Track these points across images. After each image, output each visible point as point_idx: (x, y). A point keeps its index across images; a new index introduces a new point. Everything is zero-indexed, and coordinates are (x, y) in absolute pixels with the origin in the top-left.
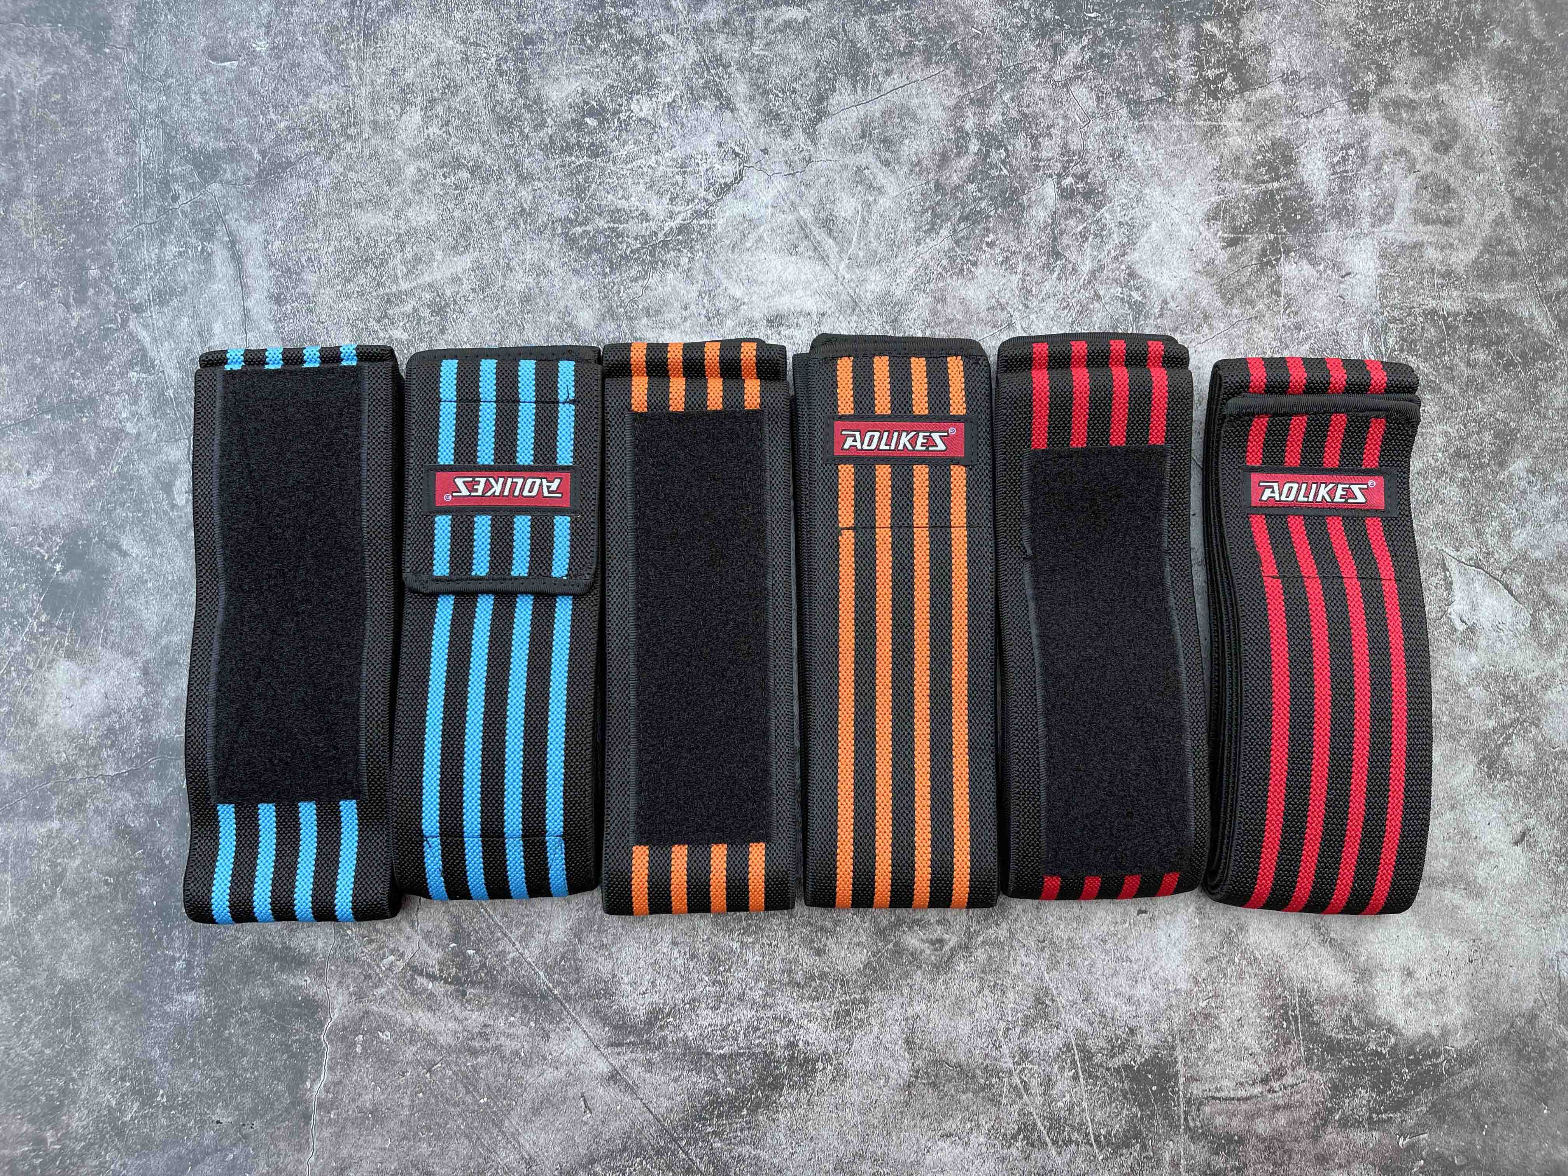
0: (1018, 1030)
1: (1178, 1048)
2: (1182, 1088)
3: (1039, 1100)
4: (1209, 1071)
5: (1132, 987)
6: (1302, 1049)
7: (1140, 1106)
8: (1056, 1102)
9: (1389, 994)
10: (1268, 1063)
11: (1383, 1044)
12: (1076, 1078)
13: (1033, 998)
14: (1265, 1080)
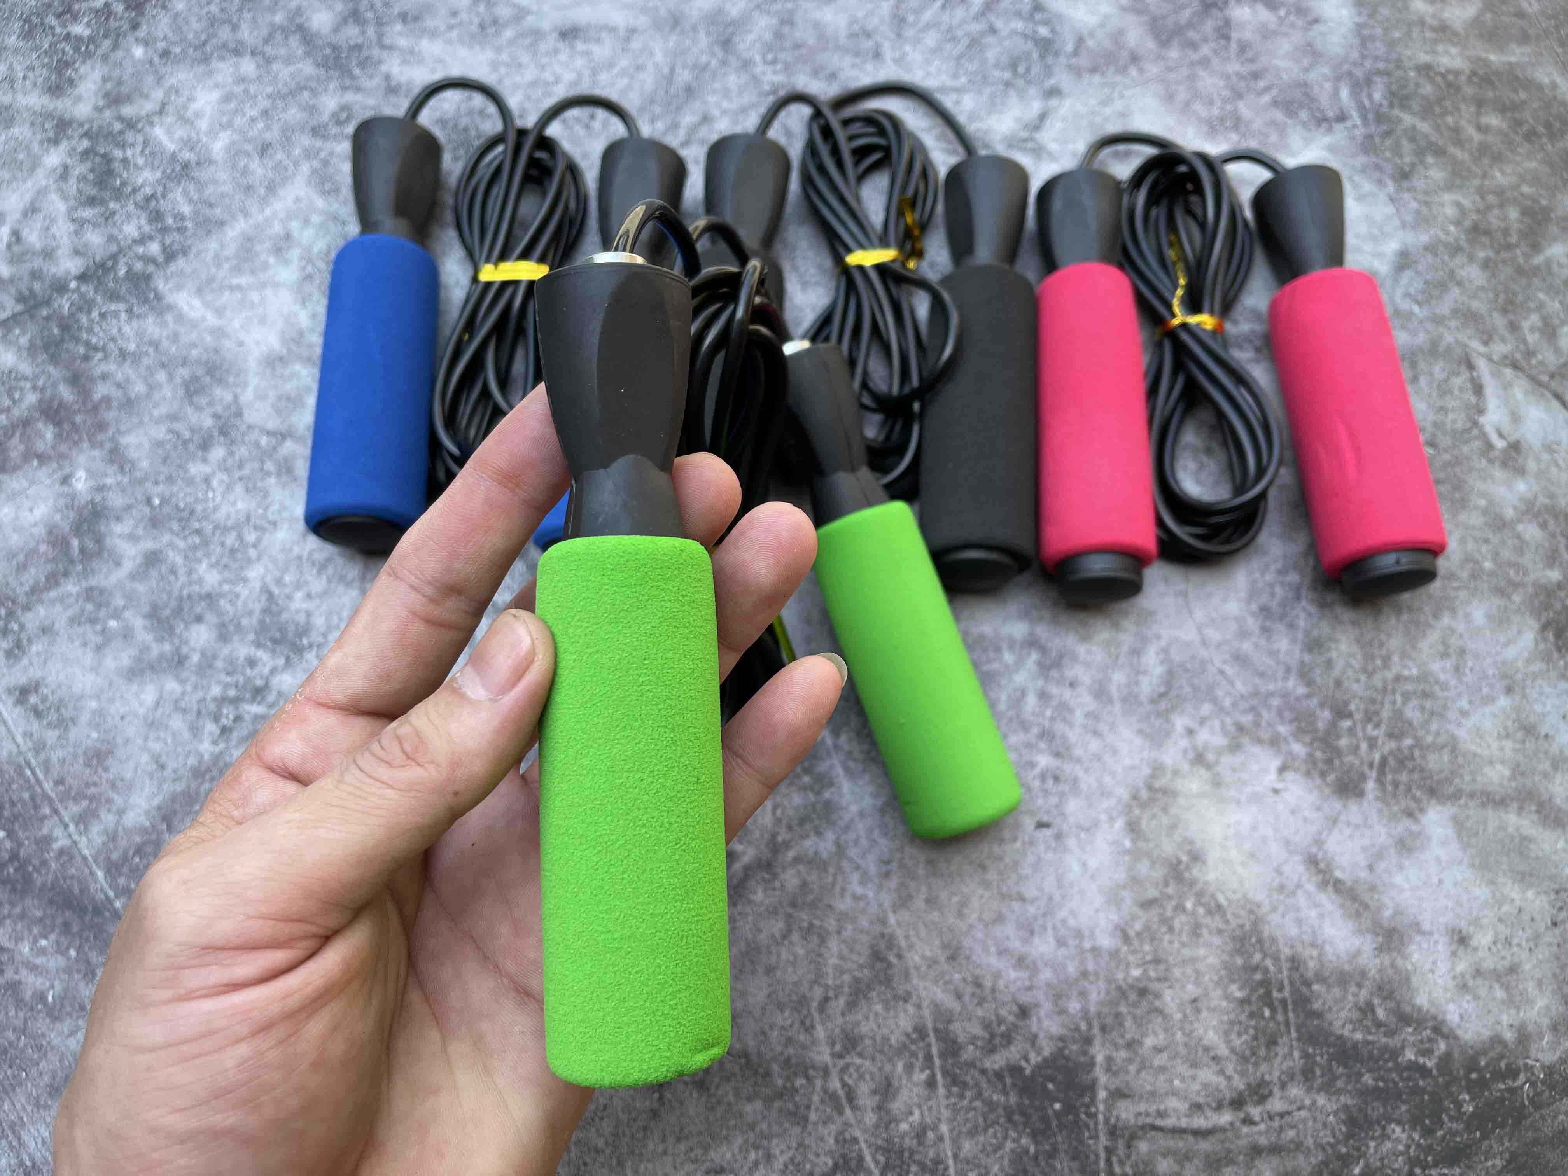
0: (842, 1001)
1: (1097, 1042)
2: (1102, 1107)
3: (870, 1118)
4: (1145, 1082)
5: (1026, 941)
6: (1296, 1054)
7: (1034, 1136)
8: (897, 1121)
9: (1432, 971)
10: (1243, 1074)
11: (1427, 1053)
12: (931, 1084)
13: (867, 952)
14: (1237, 1103)
